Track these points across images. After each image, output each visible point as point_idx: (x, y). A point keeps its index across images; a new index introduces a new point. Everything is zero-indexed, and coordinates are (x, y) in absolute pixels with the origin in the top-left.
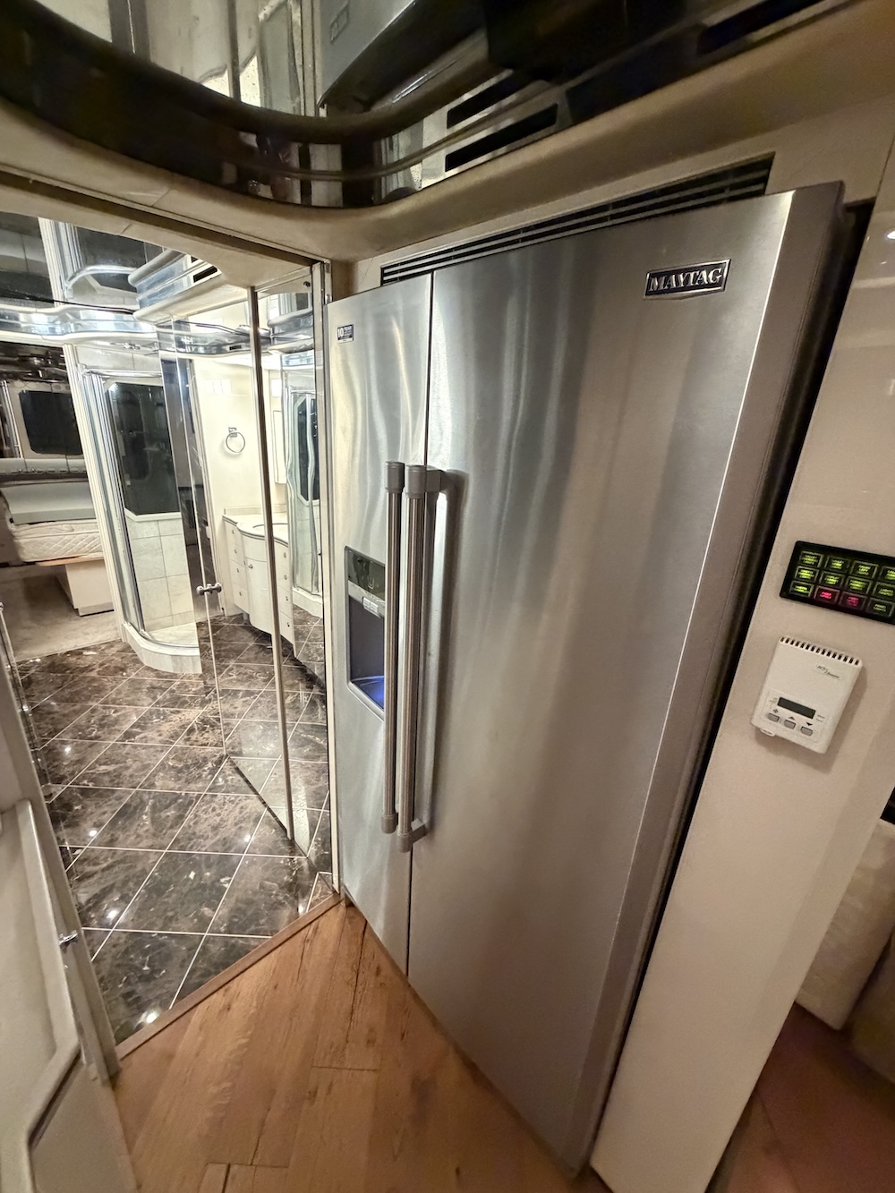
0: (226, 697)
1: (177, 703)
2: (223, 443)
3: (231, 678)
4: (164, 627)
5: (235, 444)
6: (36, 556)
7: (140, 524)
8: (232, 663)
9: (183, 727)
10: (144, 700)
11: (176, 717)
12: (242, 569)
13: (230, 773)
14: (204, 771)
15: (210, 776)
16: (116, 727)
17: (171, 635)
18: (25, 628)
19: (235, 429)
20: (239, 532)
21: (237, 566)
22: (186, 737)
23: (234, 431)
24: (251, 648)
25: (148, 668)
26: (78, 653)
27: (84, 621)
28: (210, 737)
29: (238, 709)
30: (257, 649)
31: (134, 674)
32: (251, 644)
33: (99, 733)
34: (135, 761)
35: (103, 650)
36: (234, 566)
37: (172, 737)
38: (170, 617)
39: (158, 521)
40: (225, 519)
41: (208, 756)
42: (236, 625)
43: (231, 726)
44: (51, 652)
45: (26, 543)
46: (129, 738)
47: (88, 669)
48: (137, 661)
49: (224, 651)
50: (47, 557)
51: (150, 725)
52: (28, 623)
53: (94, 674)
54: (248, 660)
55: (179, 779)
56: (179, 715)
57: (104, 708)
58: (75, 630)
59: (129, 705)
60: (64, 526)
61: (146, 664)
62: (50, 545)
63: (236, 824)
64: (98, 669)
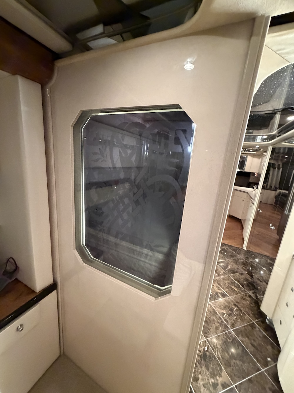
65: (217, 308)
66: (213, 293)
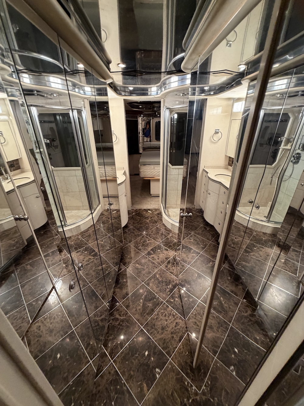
0: (186, 250)
1: (167, 245)
2: (211, 137)
3: (190, 240)
4: (173, 208)
5: (216, 138)
6: (143, 175)
7: (173, 169)
8: (193, 233)
9: (167, 258)
10: (158, 238)
11: (165, 252)
12: (205, 192)
13: (177, 296)
14: (168, 288)
15: (169, 293)
16: (147, 248)
17: (174, 212)
18: (137, 197)
19: (219, 130)
20: (208, 178)
21: (204, 190)
22: (166, 265)
23: (218, 131)
24: (201, 227)
25: (164, 224)
26: (146, 210)
27: (152, 199)
28: (175, 269)
29: (189, 259)
30: (203, 229)
31: (159, 225)
32: (202, 225)
33: (141, 248)
34: (147, 268)
35: (153, 212)
36: (203, 190)
37: (162, 262)
38: (176, 205)
39: (179, 169)
40: (204, 170)
41: (172, 280)
42: (198, 214)
43: (184, 268)
44: (140, 208)
45: (142, 171)
46: (149, 255)
47: (147, 218)
48: (161, 220)
49: (191, 225)
50: (147, 176)
51: (156, 252)
52: (139, 196)
53: (148, 221)
54: (198, 234)
55: (158, 287)
56: (167, 252)
57: (146, 237)
58: (149, 201)
59: (153, 239)
60: (152, 167)
61: (163, 222)
62: (147, 172)
63: (172, 333)
64: (150, 219)
65: (153, 242)
66: (157, 251)
